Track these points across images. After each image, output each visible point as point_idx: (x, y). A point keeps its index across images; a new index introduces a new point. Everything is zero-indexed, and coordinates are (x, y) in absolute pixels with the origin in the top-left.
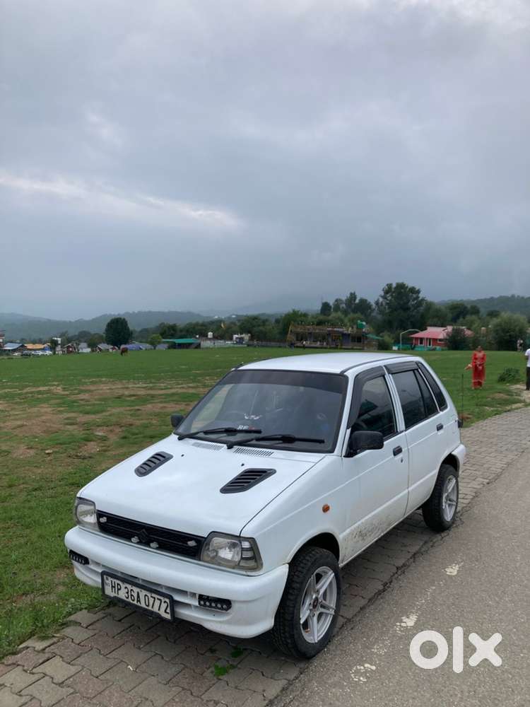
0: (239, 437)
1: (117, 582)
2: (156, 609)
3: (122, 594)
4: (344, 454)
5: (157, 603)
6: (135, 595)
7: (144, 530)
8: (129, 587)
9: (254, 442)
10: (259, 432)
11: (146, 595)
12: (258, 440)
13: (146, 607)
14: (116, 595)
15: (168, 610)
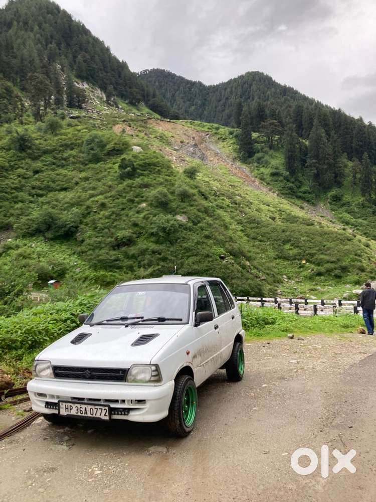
0: (129, 321)
1: (69, 404)
2: (98, 415)
3: (74, 412)
4: (193, 325)
5: (99, 411)
6: (83, 410)
7: (88, 371)
8: (79, 406)
9: (141, 322)
10: (142, 318)
11: (91, 409)
12: (143, 321)
13: (91, 416)
14: (69, 413)
15: (107, 414)
